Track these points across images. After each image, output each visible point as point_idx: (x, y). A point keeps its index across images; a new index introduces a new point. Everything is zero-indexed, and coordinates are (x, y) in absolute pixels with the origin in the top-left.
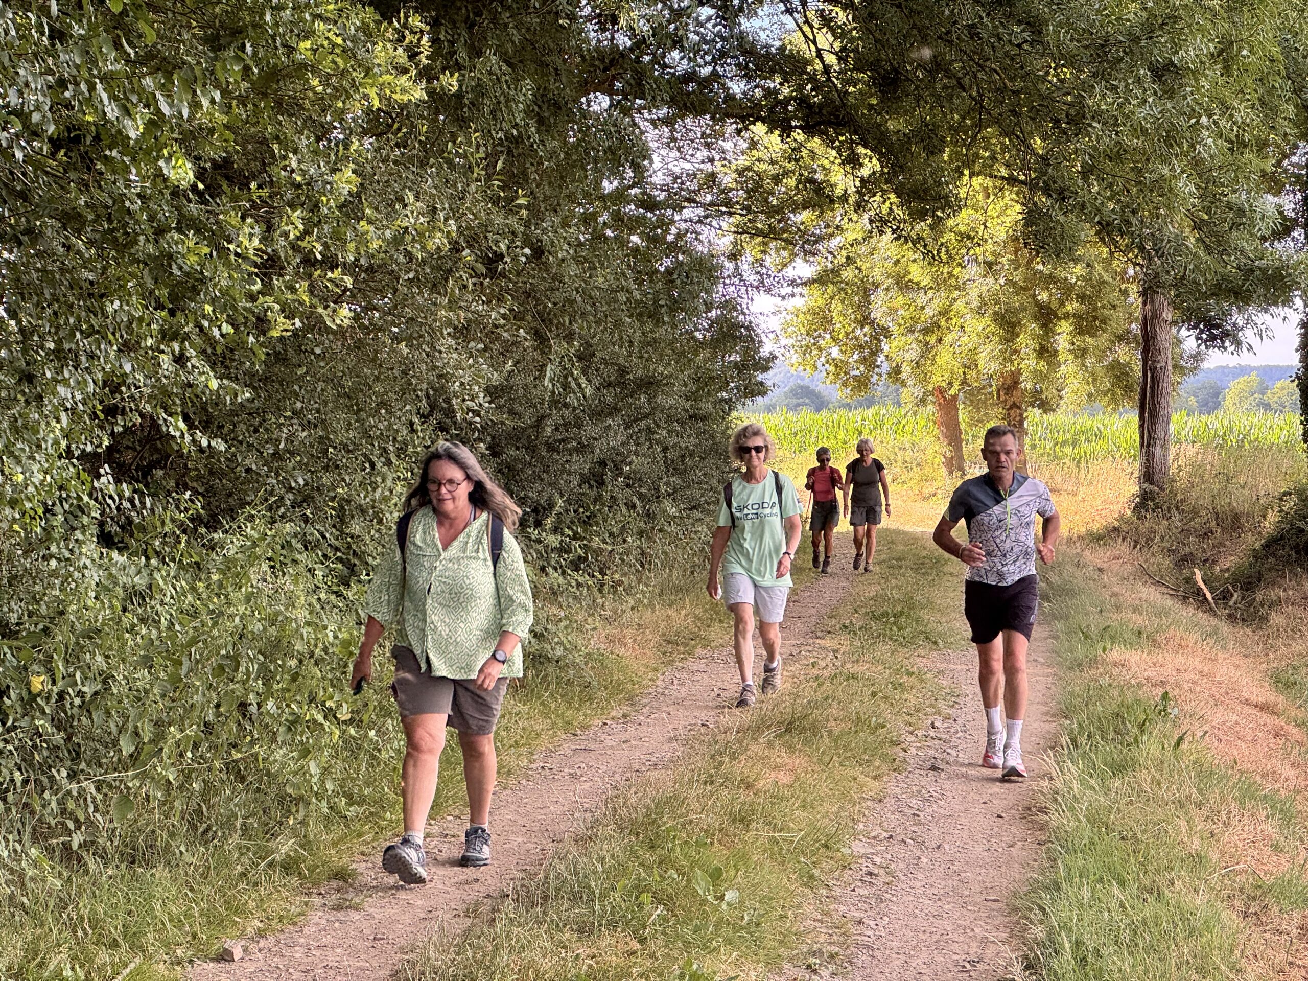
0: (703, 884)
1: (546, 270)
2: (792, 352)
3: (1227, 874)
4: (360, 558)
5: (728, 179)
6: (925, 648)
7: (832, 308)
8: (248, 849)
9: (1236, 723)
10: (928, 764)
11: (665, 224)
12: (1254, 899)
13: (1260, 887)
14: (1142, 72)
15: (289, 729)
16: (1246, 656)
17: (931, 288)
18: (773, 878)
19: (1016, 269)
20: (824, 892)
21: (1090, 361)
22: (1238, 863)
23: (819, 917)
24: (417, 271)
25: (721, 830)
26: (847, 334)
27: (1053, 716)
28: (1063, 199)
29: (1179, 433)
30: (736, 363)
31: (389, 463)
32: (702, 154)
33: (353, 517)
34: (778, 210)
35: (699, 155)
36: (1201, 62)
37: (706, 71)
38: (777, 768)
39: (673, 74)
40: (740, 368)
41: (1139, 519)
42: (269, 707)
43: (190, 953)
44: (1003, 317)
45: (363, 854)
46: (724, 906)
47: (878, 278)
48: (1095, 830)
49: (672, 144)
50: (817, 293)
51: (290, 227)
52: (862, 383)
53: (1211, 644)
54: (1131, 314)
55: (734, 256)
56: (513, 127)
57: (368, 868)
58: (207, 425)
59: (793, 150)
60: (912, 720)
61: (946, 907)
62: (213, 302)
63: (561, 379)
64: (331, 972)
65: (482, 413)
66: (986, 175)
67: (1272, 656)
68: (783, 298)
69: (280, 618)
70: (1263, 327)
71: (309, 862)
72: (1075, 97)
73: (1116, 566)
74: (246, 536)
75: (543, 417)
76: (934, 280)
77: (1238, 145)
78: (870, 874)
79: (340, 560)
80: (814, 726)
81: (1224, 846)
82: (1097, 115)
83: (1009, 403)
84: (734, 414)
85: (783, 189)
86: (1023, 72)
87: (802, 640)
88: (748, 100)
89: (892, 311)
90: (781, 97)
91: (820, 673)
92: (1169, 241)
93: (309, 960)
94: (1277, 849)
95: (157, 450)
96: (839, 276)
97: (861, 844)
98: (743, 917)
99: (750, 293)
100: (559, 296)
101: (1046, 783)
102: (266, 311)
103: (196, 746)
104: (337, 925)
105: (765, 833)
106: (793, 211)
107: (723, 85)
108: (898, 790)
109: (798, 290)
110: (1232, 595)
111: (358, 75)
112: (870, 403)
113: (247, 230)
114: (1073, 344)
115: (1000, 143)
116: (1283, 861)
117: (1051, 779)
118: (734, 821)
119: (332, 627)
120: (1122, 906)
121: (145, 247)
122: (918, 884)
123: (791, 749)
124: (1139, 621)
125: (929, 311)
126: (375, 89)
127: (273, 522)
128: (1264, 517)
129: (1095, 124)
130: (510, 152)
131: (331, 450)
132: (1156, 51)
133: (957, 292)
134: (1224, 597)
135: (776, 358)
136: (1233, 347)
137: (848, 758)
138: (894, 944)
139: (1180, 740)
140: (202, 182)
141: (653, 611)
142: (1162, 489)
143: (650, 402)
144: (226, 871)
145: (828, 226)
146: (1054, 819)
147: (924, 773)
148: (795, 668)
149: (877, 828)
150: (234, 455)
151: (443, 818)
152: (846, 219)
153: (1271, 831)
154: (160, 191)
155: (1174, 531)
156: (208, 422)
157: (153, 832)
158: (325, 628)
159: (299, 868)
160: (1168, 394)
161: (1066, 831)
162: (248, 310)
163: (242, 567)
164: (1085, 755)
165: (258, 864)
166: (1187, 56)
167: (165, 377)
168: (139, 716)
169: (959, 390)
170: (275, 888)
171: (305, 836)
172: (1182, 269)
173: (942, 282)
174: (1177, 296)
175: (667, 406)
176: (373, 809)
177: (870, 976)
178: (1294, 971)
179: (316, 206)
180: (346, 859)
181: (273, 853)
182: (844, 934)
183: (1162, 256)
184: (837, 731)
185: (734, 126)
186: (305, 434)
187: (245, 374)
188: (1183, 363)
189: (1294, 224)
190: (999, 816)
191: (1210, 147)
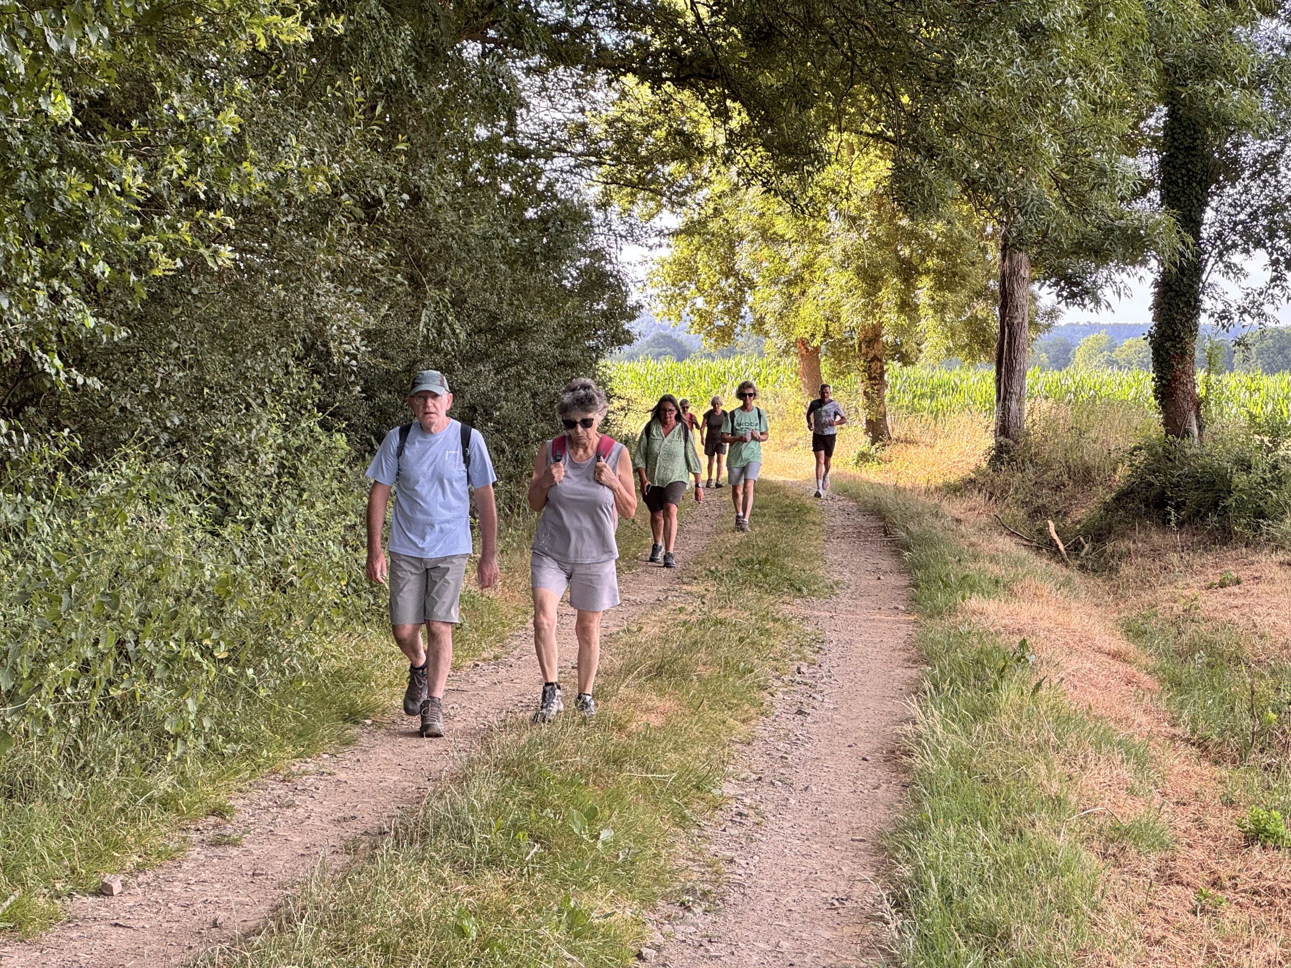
0: (579, 823)
1: (423, 217)
2: (658, 301)
3: (1085, 817)
4: (233, 498)
5: (598, 130)
6: (789, 595)
7: (698, 260)
8: (126, 785)
9: (1090, 670)
10: (794, 709)
11: (537, 173)
12: (1112, 841)
13: (1118, 829)
14: (1011, 32)
15: (167, 667)
16: (1097, 605)
17: (796, 241)
18: (647, 819)
19: (879, 224)
20: (696, 831)
21: (949, 316)
22: (1095, 806)
23: (692, 856)
24: (295, 214)
25: (595, 771)
26: (712, 285)
27: (915, 662)
28: (932, 156)
29: (1032, 388)
30: (604, 312)
31: (264, 404)
32: (574, 103)
33: (228, 457)
34: (648, 161)
35: (570, 105)
36: (1068, 24)
37: (578, 21)
38: (648, 710)
39: (546, 24)
40: (608, 316)
41: (994, 471)
42: (146, 645)
43: (69, 887)
44: (866, 271)
45: (240, 791)
46: (599, 845)
47: (744, 230)
48: (958, 772)
49: (543, 94)
50: (683, 244)
51: (174, 166)
52: (726, 334)
53: (1065, 593)
54: (989, 271)
55: (603, 206)
56: (392, 72)
57: (245, 805)
58: (81, 363)
59: (663, 102)
60: (780, 665)
61: (814, 846)
62: (93, 240)
63: (436, 325)
64: (211, 907)
65: (359, 356)
66: (851, 131)
67: (1122, 606)
68: (651, 248)
69: (158, 557)
70: (1122, 286)
71: (187, 798)
72: (946, 56)
73: (972, 517)
74: (121, 475)
75: (415, 362)
76: (798, 233)
77: (1100, 107)
78: (740, 814)
79: (214, 500)
80: (683, 671)
81: (1081, 789)
82: (966, 74)
83: (871, 355)
84: (602, 362)
85: (652, 140)
86: (894, 29)
87: (668, 585)
88: (620, 51)
89: (756, 264)
90: (652, 49)
91: (687, 618)
92: (1032, 200)
93: (188, 895)
94: (1131, 792)
95: (30, 388)
96: (705, 226)
97: (731, 786)
98: (618, 856)
99: (619, 242)
100: (436, 242)
101: (909, 727)
102: (148, 250)
103: (75, 683)
104: (215, 860)
105: (638, 775)
106: (662, 163)
107: (596, 35)
108: (766, 734)
109: (665, 241)
110: (1083, 547)
111: (244, 15)
112: (730, 353)
113: (131, 168)
114: (933, 299)
115: (866, 99)
116: (1138, 804)
117: (915, 723)
118: (607, 763)
119: (209, 566)
120: (986, 846)
121: (25, 182)
122: (786, 825)
123: (661, 692)
124: (995, 570)
125: (793, 264)
126: (261, 30)
127: (147, 460)
128: (1115, 470)
129: (964, 83)
130: (389, 100)
131: (206, 390)
132: (1024, 13)
133: (821, 246)
134: (1076, 548)
135: (642, 307)
136: (1092, 305)
137: (716, 702)
138: (764, 882)
139: (1038, 686)
140: (79, 119)
141: (522, 555)
142: (1017, 442)
143: (520, 349)
144: (103, 807)
145: (695, 178)
146: (917, 763)
147: (790, 717)
148: (662, 613)
149: (746, 770)
150: (108, 394)
151: (319, 756)
152: (714, 171)
153: (1126, 775)
154: (41, 127)
155: (1028, 483)
156: (82, 360)
157: (31, 767)
158: (202, 566)
159: (177, 804)
160: (1024, 349)
161: (930, 774)
162: (130, 248)
163: (117, 506)
164: (947, 700)
165: (135, 801)
166: (1055, 17)
167: (41, 314)
168: (19, 652)
169: (821, 342)
170: (153, 824)
171: (182, 773)
172: (1044, 228)
173: (807, 236)
174: (1040, 254)
175: (537, 352)
176: (250, 747)
177: (741, 913)
178: (1153, 913)
179: (200, 146)
180: (223, 796)
181: (151, 789)
182: (716, 872)
183: (1025, 214)
184: (706, 675)
185: (605, 77)
186: (181, 374)
187: (120, 313)
188: (1038, 320)
189: (1151, 184)
190: (864, 759)
191: (1074, 107)
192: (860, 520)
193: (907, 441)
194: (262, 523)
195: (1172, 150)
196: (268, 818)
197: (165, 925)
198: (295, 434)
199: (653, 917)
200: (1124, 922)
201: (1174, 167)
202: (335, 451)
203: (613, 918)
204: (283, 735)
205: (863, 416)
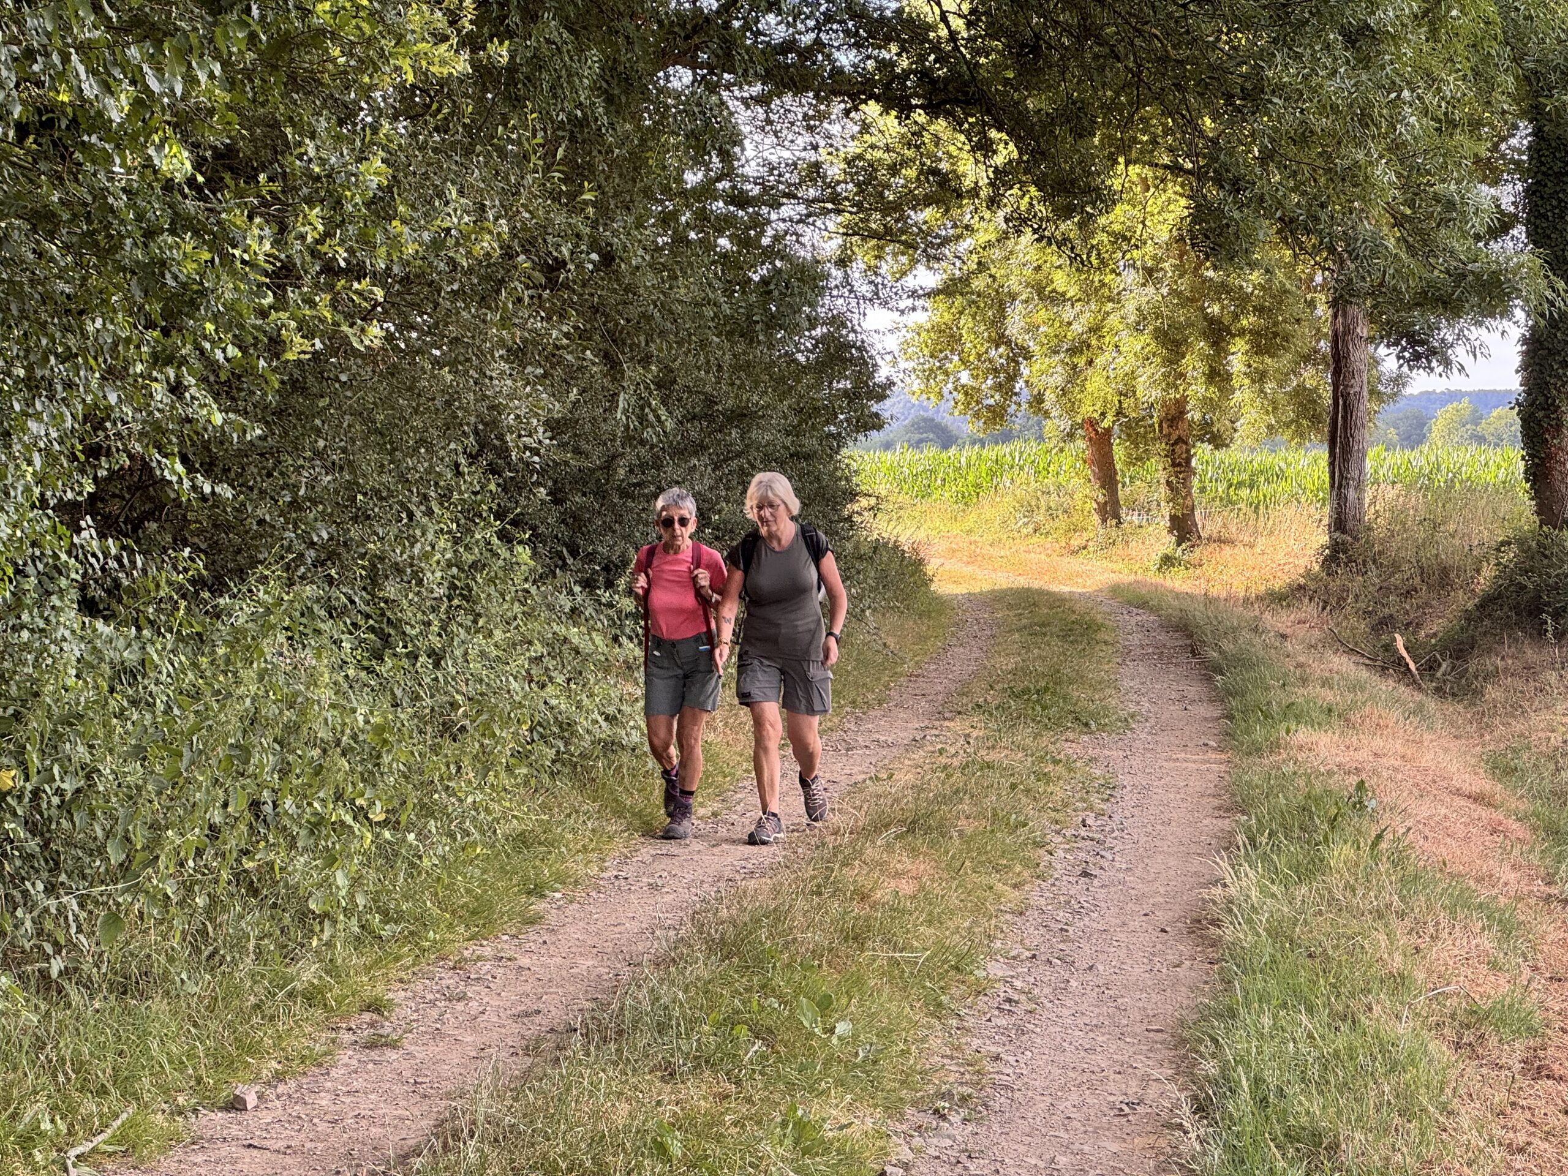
0: (809, 1014)
1: (618, 280)
2: (913, 377)
3: (1436, 997)
4: (395, 627)
5: (835, 171)
6: (1074, 730)
7: (961, 324)
8: (263, 976)
9: (1445, 817)
10: (1078, 870)
11: (759, 224)
12: (1468, 1027)
13: (1475, 1012)
14: (1332, 36)
15: (312, 833)
16: (1457, 737)
17: (1079, 300)
18: (893, 1007)
19: (1181, 276)
20: (954, 1022)
21: (1269, 386)
22: (1448, 985)
23: (949, 1053)
24: (462, 282)
25: (830, 950)
26: (979, 356)
27: (1227, 810)
28: (1238, 191)
29: (1376, 472)
30: (846, 391)
31: (430, 513)
32: (804, 139)
33: (387, 577)
34: (896, 207)
35: (800, 141)
36: (1403, 25)
37: (807, 39)
38: (898, 875)
39: (768, 43)
40: (851, 396)
41: (1328, 574)
42: (287, 806)
43: (194, 1101)
44: (1166, 334)
45: (401, 981)
46: (835, 1041)
47: (1016, 288)
48: (1278, 945)
49: (768, 128)
50: (943, 307)
51: (308, 228)
52: (997, 414)
53: (1415, 724)
54: (1318, 330)
55: (843, 262)
56: (576, 107)
57: (407, 999)
58: (210, 468)
59: (913, 134)
60: (1059, 817)
61: (1100, 1039)
62: (215, 319)
63: (637, 410)
64: (364, 1123)
65: (542, 451)
66: (1144, 164)
67: (1487, 737)
68: (902, 312)
69: (300, 700)
70: (1477, 343)
71: (337, 991)
72: (1252, 67)
73: (1301, 631)
74: (258, 602)
75: (614, 457)
76: (1083, 289)
77: (1447, 124)
78: (1009, 1000)
79: (372, 629)
80: (941, 825)
81: (1431, 963)
82: (1279, 89)
83: (1174, 437)
84: (844, 452)
85: (902, 181)
86: (1189, 38)
87: (926, 722)
88: (859, 74)
89: (1032, 329)
90: (898, 70)
91: (949, 761)
92: (1364, 241)
93: (337, 1108)
94: (1494, 966)
95: (151, 499)
96: (968, 285)
97: (998, 965)
98: (857, 1054)
99: (862, 306)
100: (634, 312)
101: (1218, 891)
102: (280, 329)
103: (199, 853)
104: (370, 1066)
105: (884, 954)
106: (914, 208)
107: (829, 56)
108: (1043, 901)
109: (919, 303)
110: (1440, 665)
111: (388, 44)
112: (1007, 437)
113: (256, 232)
114: (1250, 366)
115: (1162, 124)
116: (1502, 981)
117: (1225, 886)
118: (846, 939)
119: (362, 710)
120: (1311, 1036)
121: (132, 252)
122: (1066, 1012)
123: (914, 852)
124: (1328, 696)
125: (1077, 328)
126: (408, 60)
127: (291, 584)
128: (1478, 571)
129: (1276, 100)
130: (572, 139)
131: (360, 497)
132: (1348, 12)
133: (1110, 305)
134: (1431, 667)
135: (894, 384)
136: (1441, 368)
137: (982, 863)
138: (1037, 1083)
139: (1379, 837)
140: (202, 174)
142: (1356, 539)
143: (743, 438)
144: (236, 1002)
145: (955, 226)
146: (1228, 933)
147: (1073, 879)
148: (919, 755)
149: (1018, 946)
150: (243, 504)
151: (497, 938)
152: (977, 218)
153: (1487, 945)
154: (149, 185)
155: (1371, 588)
156: (212, 464)
157: (149, 956)
158: (354, 711)
159: (324, 998)
160: (1363, 425)
161: (1242, 948)
162: (258, 328)
163: (253, 638)
164: (1265, 857)
165: (275, 995)
166: (1386, 16)
167: (159, 410)
168: (130, 818)
169: (1114, 422)
170: (296, 1022)
171: (331, 961)
172: (1380, 275)
173: (1092, 293)
174: (1374, 307)
175: (764, 442)
176: (412, 928)
177: (1009, 1121)
178: (1517, 1114)
179: (339, 202)
180: (380, 988)
181: (292, 980)
182: (978, 1072)
183: (1356, 258)
184: (969, 830)
185: (842, 106)
186: (329, 478)
187: (255, 407)
188: (1381, 388)
189: (1514, 220)
190: (1163, 931)
191: (1413, 127)
192: (1162, 637)
193: (1221, 541)
194: (429, 657)
195: (1540, 177)
196: (435, 1013)
197: (309, 1145)
198: (467, 548)
199: (900, 1128)
200: (1480, 1126)
201: (1542, 198)
202: (516, 567)
203: (850, 1130)
204: (453, 913)
205: (1166, 510)
